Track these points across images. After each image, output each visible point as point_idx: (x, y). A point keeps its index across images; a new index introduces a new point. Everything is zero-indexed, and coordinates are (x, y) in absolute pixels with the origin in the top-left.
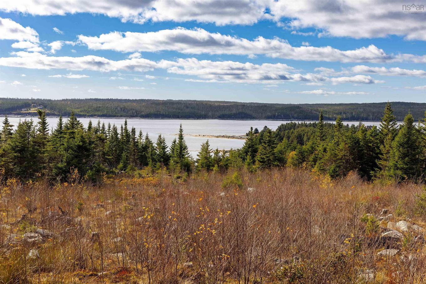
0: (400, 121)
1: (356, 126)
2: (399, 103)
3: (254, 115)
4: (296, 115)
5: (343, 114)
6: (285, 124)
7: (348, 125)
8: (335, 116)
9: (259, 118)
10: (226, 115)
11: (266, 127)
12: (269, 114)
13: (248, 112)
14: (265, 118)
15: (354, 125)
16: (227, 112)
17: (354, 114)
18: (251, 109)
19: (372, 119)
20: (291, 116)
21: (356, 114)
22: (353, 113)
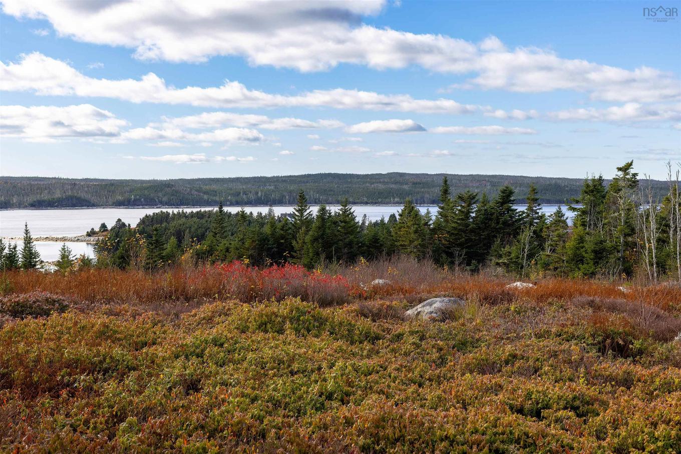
0: (331, 203)
1: (263, 214)
2: (329, 175)
3: (94, 199)
4: (165, 199)
5: (243, 194)
6: (152, 214)
7: (251, 213)
8: (229, 198)
9: (102, 205)
10: (44, 201)
11: (119, 220)
12: (120, 198)
13: (82, 195)
14: (112, 205)
15: (261, 214)
16: (45, 196)
17: (260, 194)
18: (88, 190)
19: (289, 202)
20: (157, 200)
21: (263, 194)
22: (258, 193)
